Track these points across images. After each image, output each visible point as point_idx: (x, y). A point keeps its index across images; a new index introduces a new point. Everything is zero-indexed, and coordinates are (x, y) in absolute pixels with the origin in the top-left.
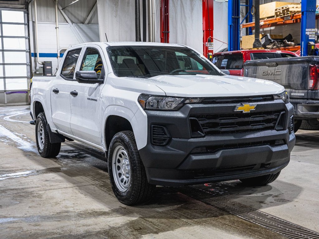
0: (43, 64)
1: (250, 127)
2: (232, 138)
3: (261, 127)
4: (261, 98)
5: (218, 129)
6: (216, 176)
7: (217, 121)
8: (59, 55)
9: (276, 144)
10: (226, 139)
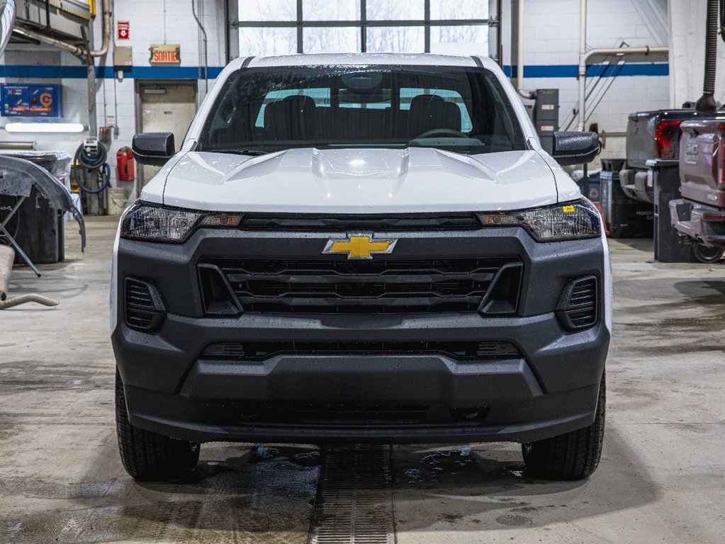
0: (533, 97)
1: (380, 300)
2: (316, 325)
3: (425, 301)
4: (433, 222)
5: (280, 298)
6: (303, 425)
7: (278, 276)
8: (582, 70)
9: (480, 353)
10: (294, 327)
